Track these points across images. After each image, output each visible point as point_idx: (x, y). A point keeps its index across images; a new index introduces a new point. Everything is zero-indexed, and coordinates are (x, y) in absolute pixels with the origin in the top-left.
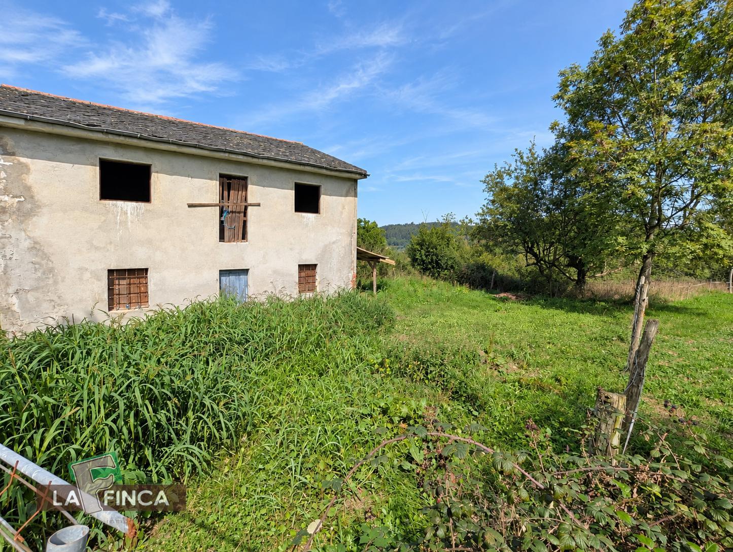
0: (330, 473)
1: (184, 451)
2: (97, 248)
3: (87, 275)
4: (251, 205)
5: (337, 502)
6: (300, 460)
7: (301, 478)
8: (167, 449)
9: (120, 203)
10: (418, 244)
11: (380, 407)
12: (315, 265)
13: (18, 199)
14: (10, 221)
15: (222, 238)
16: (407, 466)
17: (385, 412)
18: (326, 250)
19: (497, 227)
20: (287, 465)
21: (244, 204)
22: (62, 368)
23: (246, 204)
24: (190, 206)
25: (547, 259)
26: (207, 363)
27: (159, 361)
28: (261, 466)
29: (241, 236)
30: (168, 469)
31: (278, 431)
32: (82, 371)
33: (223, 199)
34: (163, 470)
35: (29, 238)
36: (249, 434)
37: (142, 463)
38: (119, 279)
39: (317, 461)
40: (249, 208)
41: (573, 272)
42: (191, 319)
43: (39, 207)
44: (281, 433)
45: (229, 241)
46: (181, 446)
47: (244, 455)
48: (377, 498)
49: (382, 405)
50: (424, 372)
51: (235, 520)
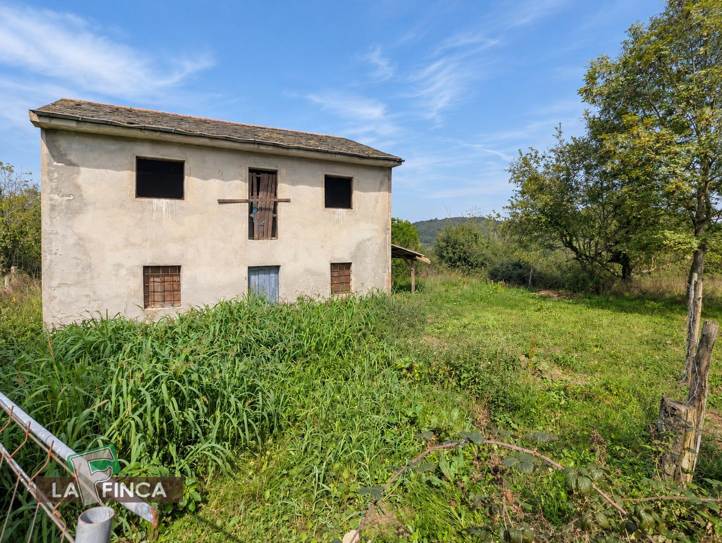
0: (354, 483)
1: (208, 451)
2: (133, 245)
3: (123, 272)
4: (281, 201)
5: (360, 514)
6: (324, 466)
7: (324, 485)
8: (192, 447)
9: (155, 201)
10: (444, 241)
11: (407, 416)
12: (350, 264)
13: (67, 198)
14: (58, 218)
15: (251, 236)
16: (436, 481)
17: (413, 421)
18: (360, 247)
19: (529, 220)
20: (311, 471)
21: (274, 200)
22: (94, 360)
23: (275, 200)
24: (221, 202)
25: (587, 253)
26: (234, 362)
27: (187, 359)
28: (285, 472)
29: (270, 233)
30: (192, 467)
31: (303, 436)
32: (112, 365)
33: (252, 195)
34: (187, 467)
35: (75, 234)
36: (275, 437)
37: (167, 459)
38: (154, 276)
39: (341, 470)
40: (280, 205)
41: (618, 268)
42: (219, 317)
43: (86, 205)
44: (306, 438)
45: (259, 239)
46: (206, 445)
47: (270, 459)
48: (402, 514)
49: (410, 414)
50: (457, 378)
51: (258, 524)
